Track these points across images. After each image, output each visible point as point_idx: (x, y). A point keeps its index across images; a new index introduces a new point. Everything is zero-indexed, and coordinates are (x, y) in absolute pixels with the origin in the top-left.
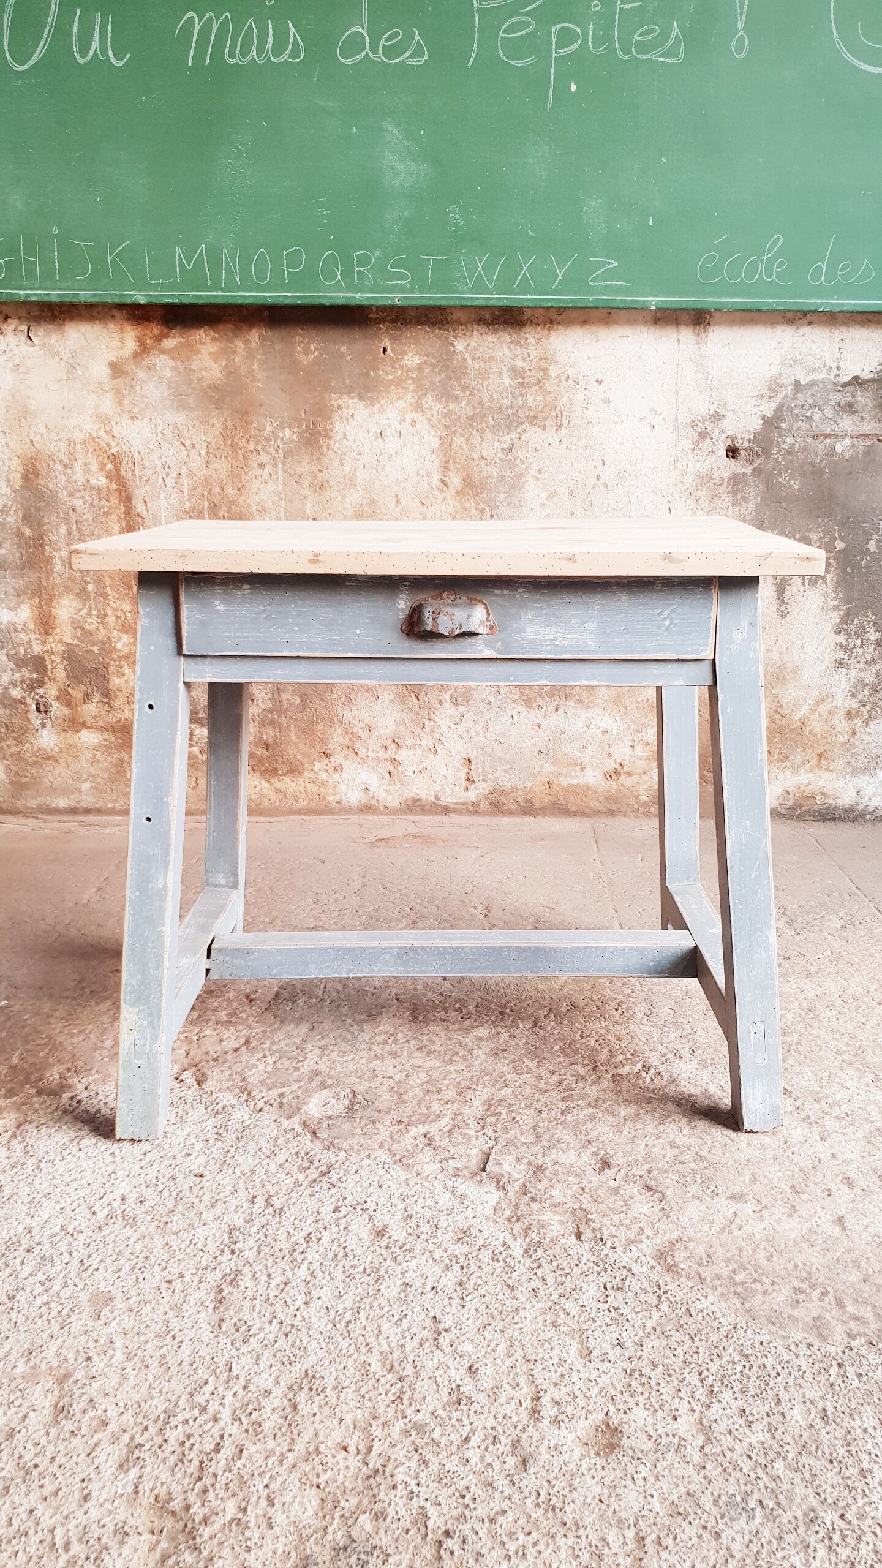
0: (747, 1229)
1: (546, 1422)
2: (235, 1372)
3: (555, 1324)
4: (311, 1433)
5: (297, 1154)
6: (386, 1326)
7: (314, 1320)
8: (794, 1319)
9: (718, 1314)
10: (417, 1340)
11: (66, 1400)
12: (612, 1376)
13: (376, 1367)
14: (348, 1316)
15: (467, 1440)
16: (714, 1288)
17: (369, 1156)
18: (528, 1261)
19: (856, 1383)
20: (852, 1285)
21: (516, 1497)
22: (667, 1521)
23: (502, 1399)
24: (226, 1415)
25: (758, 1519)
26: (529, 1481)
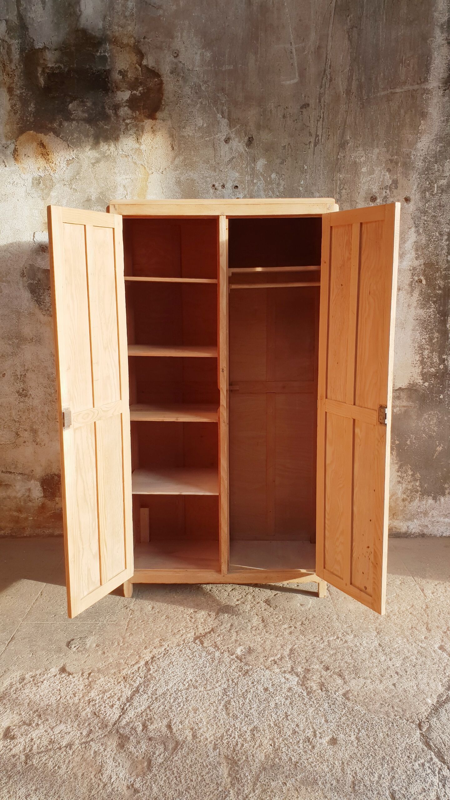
0: (368, 687)
1: (318, 738)
2: (236, 726)
3: (317, 714)
4: (259, 740)
5: (237, 666)
6: (273, 715)
7: (254, 713)
8: (381, 712)
9: (361, 711)
10: (282, 718)
11: (195, 734)
12: (333, 726)
13: (272, 725)
14: (262, 712)
15: (299, 742)
16: (359, 704)
17: (258, 667)
18: (308, 697)
19: (396, 727)
20: (397, 702)
21: (312, 755)
22: (349, 759)
23: (306, 733)
24: (237, 737)
25: (371, 759)
26: (315, 751)
